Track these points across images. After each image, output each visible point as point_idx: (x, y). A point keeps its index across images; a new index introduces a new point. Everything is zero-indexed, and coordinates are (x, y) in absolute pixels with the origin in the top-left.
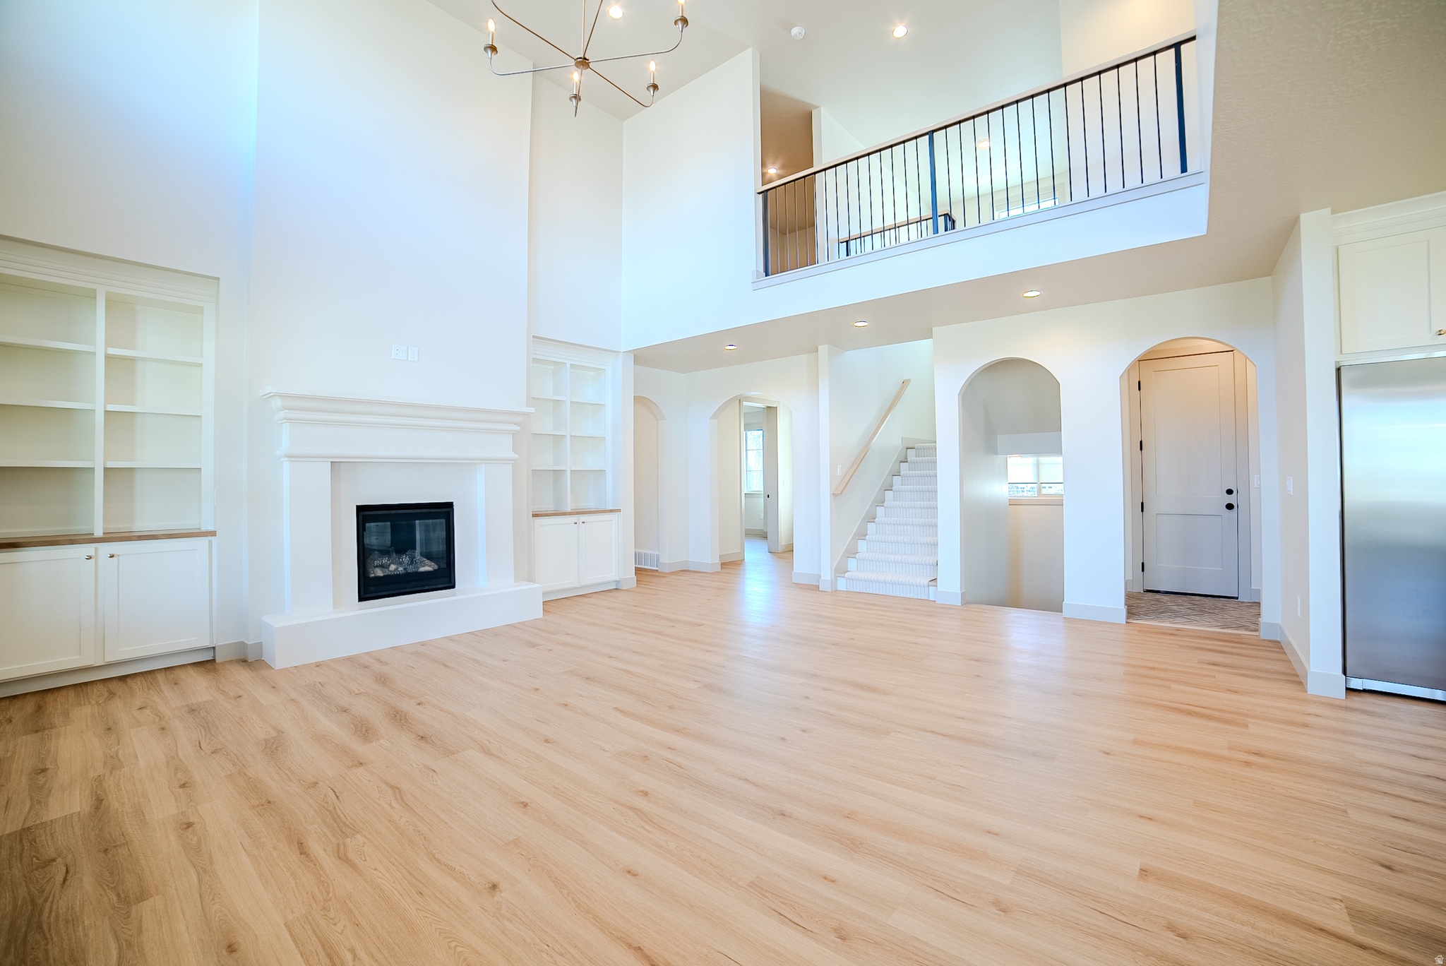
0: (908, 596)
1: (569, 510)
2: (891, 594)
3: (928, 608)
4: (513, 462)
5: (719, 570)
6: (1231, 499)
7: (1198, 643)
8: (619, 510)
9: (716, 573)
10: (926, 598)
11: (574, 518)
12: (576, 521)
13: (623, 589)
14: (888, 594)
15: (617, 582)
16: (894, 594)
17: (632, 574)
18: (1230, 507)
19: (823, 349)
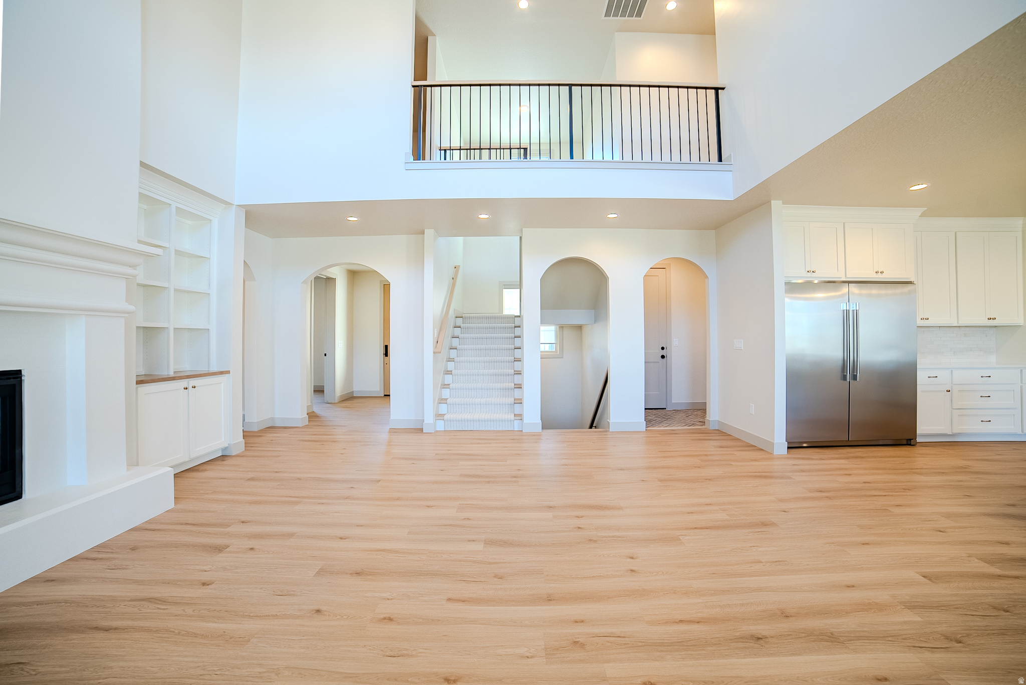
0: (498, 429)
1: (172, 374)
2: (484, 429)
3: (517, 437)
4: (126, 315)
5: (307, 423)
6: (664, 353)
7: (697, 437)
8: (228, 372)
9: (306, 427)
10: (512, 429)
11: (184, 383)
12: (186, 386)
13: (233, 455)
14: (481, 429)
15: (225, 449)
16: (487, 429)
17: (241, 439)
18: (663, 357)
19: (429, 233)
